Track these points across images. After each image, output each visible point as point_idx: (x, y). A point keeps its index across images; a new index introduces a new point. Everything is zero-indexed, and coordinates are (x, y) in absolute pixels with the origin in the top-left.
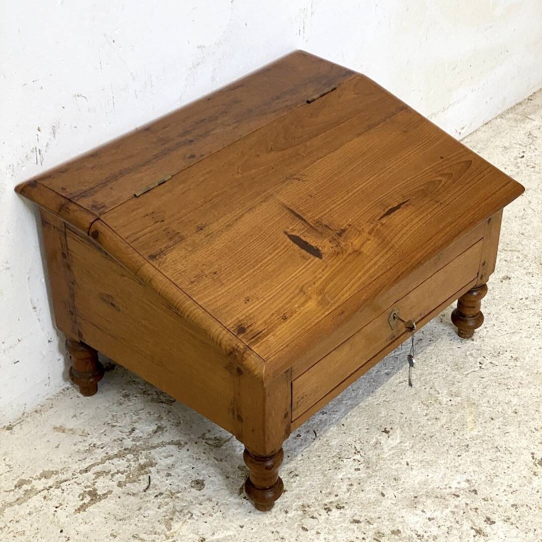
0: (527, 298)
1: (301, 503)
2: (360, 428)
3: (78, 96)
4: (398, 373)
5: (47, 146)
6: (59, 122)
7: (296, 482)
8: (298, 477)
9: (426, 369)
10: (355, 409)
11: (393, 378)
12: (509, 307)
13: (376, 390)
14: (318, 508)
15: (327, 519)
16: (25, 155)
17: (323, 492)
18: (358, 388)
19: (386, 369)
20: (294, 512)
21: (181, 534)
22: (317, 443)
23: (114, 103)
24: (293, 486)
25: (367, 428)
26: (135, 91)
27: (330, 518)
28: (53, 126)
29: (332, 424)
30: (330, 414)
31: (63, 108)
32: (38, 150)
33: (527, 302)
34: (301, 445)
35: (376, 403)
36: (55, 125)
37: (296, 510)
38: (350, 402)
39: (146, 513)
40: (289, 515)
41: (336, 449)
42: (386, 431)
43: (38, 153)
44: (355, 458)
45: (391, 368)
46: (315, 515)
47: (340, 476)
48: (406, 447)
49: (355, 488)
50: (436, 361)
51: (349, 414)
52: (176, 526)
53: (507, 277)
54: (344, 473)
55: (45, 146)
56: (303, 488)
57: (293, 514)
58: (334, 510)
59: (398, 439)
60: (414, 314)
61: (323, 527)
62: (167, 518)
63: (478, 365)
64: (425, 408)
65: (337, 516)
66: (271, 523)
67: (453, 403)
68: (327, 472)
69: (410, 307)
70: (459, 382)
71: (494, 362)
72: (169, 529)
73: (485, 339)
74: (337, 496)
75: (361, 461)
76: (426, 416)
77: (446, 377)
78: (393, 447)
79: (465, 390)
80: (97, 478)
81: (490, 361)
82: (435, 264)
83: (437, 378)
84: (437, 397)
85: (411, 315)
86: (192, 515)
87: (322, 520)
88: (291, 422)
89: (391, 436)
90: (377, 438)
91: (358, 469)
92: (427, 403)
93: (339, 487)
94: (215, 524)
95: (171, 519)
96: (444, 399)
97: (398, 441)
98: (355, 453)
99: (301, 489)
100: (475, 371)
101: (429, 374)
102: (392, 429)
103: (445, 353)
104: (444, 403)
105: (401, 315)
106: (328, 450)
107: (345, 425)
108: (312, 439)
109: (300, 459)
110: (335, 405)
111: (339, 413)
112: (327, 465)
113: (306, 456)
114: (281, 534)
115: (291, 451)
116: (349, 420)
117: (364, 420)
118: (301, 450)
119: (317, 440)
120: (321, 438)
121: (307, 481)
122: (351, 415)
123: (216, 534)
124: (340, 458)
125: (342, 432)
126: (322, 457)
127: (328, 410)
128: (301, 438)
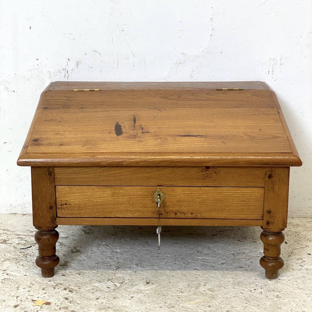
1: (61, 282)
2: (140, 277)
3: (95, 51)
4: (202, 271)
5: (72, 70)
6: (81, 61)
7: (75, 276)
9: (219, 276)
10: (153, 271)
11: (195, 271)
13: (177, 271)
14: (63, 287)
15: (59, 292)
16: (59, 70)
17: (77, 285)
20: (52, 283)
22: (112, 271)
23: (118, 64)
24: (71, 276)
26: (133, 62)
28: (78, 62)
29: (132, 270)
30: (138, 267)
31: (85, 54)
32: (66, 70)
34: (104, 269)
35: (167, 274)
36: (79, 61)
37: (55, 283)
38: (156, 268)
39: (7, 254)
41: (115, 277)
42: (148, 283)
43: (66, 72)
44: (116, 284)
47: (96, 285)
49: (92, 291)
50: (231, 277)
52: (7, 262)
54: (99, 285)
55: (71, 70)
56: (73, 279)
57: (50, 283)
58: (67, 291)
59: (148, 288)
60: (184, 209)
61: (51, 293)
62: (9, 259)
63: (251, 289)
64: (186, 287)
65: (64, 293)
66: (37, 281)
67: (203, 292)
68: (93, 280)
69: (177, 199)
70: (224, 288)
71: (263, 292)
72: (3, 262)
73: (279, 283)
74: (79, 288)
75: (117, 286)
76: (180, 289)
77: (222, 284)
78: (139, 289)
79: (221, 292)
80: (16, 238)
81: (261, 291)
82: (203, 179)
83: (216, 281)
84: (200, 286)
85: (180, 207)
86: (18, 263)
87: (55, 291)
88: (57, 216)
89: (146, 286)
90: (139, 283)
91: (109, 288)
92: (190, 286)
93: (87, 287)
94: (19, 270)
95: (10, 260)
96: (202, 289)
97: (146, 289)
98: (120, 283)
99: (72, 279)
100: (244, 290)
101: (216, 278)
102: (153, 284)
103: (242, 277)
104: (199, 290)
105: (167, 200)
106: (111, 275)
107: (136, 273)
108: (112, 269)
109: (94, 272)
110: (148, 265)
111: (143, 268)
112: (99, 279)
113: (98, 272)
114: (33, 286)
115: (96, 268)
116: (142, 272)
117: (148, 275)
118: (101, 270)
119: (114, 270)
120: (117, 271)
121: (80, 278)
122: (147, 271)
123: (12, 272)
124: (109, 280)
125: (130, 274)
126: (103, 276)
127: (140, 265)
128: (110, 267)
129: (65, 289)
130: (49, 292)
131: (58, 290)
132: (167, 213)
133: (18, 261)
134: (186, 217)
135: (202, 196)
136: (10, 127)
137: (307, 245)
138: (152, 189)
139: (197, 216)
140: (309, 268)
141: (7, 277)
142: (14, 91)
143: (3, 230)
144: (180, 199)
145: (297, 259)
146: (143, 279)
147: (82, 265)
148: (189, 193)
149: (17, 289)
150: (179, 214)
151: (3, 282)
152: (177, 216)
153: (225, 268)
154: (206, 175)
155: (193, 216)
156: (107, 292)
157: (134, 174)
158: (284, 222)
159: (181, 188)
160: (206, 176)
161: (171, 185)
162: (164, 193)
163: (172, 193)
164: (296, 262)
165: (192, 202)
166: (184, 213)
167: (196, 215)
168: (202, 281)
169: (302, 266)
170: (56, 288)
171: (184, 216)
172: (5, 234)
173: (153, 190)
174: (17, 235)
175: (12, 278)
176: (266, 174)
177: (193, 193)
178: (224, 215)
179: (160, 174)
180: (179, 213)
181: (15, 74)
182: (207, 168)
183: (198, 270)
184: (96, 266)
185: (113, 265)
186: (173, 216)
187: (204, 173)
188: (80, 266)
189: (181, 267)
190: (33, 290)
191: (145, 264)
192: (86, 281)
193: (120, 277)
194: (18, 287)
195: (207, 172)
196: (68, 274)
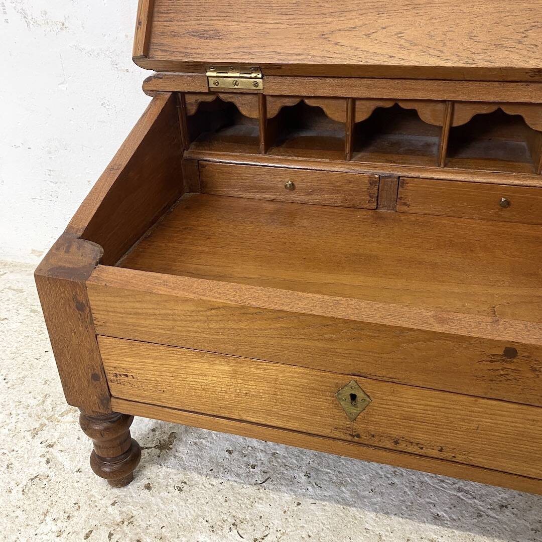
1: (135, 513)
2: (306, 526)
4: (451, 530)
7: (170, 495)
8: (177, 492)
10: (339, 506)
11: (435, 527)
13: (393, 517)
14: (130, 535)
17: (163, 530)
18: (382, 493)
19: (445, 511)
20: (116, 512)
22: (251, 490)
24: (162, 494)
25: (311, 534)
29: (294, 492)
30: (310, 483)
34: (238, 475)
35: (367, 526)
37: (121, 513)
38: (347, 495)
40: (110, 509)
41: (250, 514)
45: (454, 517)
57: (112, 512)
60: (420, 436)
66: (92, 496)
68: (201, 520)
69: (403, 413)
72: (62, 415)
82: (491, 380)
85: (409, 430)
88: (111, 396)
99: (160, 503)
105: (374, 409)
106: (243, 506)
107: (299, 507)
108: (253, 481)
109: (214, 483)
110: (331, 480)
111: (318, 491)
112: (214, 514)
113: (222, 487)
114: (75, 514)
115: (222, 469)
116: (313, 507)
117: (324, 524)
118: (230, 478)
119: (256, 487)
120: (261, 491)
121: (177, 505)
122: (324, 506)
123: (62, 454)
124: (234, 524)
125: (286, 509)
126: (227, 504)
127: (315, 476)
128: (252, 470)
132: (373, 436)
134: (424, 454)
135: (477, 419)
138: (335, 379)
139: (454, 457)
142: (127, 71)
144: (411, 413)
147: (199, 453)
148: (442, 405)
149: (43, 518)
150: (404, 445)
151: (27, 490)
152: (399, 448)
154: (502, 373)
155: (443, 455)
157: (288, 338)
159: (418, 389)
160: (501, 375)
161: (391, 380)
162: (368, 394)
163: (391, 398)
165: (444, 427)
166: (420, 446)
167: (453, 455)
171: (416, 450)
173: (336, 381)
175: (51, 474)
177: (452, 406)
178: (533, 470)
179: (361, 349)
180: (405, 442)
182: (511, 352)
183: (442, 525)
184: (225, 463)
185: (259, 463)
186: (390, 445)
187: (497, 365)
188: (194, 457)
189: (404, 501)
190: (70, 529)
191: (327, 473)
192: (187, 516)
193: (261, 517)
194: (45, 514)
195: (507, 366)
196: (159, 483)
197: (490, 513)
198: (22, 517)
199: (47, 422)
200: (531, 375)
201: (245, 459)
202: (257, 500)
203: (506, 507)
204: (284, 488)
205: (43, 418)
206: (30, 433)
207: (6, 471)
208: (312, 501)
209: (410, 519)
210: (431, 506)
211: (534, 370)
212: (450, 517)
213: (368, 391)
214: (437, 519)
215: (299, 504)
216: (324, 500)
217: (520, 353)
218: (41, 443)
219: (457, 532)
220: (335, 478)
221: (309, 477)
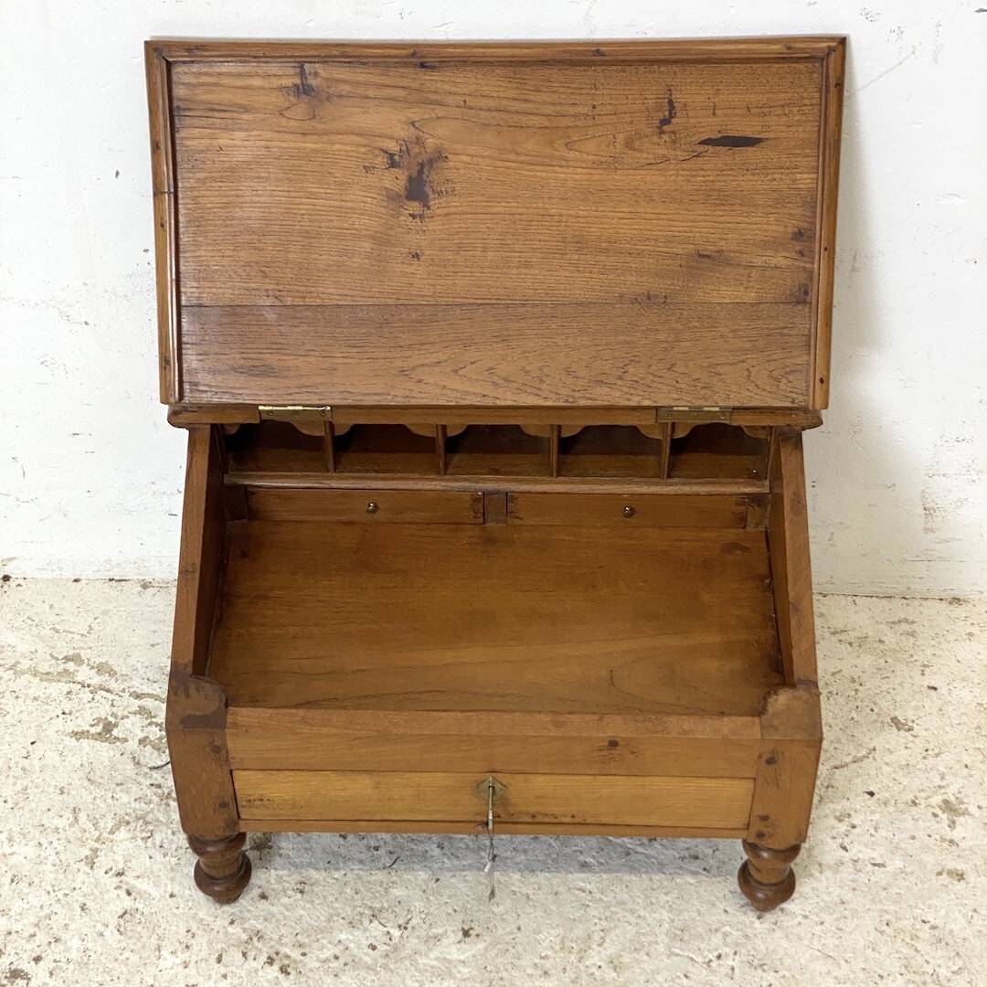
0: (934, 928)
1: (259, 927)
2: (449, 901)
7: (291, 899)
8: (299, 895)
9: (639, 900)
12: (887, 917)
13: (538, 873)
14: (265, 949)
15: (256, 971)
17: (299, 937)
18: (525, 851)
19: (593, 857)
20: (239, 930)
21: (114, 847)
22: (379, 876)
24: (282, 901)
25: (456, 908)
27: (260, 973)
29: (430, 868)
30: (444, 854)
33: (925, 932)
34: (361, 862)
35: (513, 888)
37: (245, 930)
39: (120, 794)
40: (231, 929)
41: (387, 901)
42: (466, 934)
44: (392, 931)
45: (602, 861)
46: (251, 955)
47: (343, 937)
48: (459, 972)
49: (335, 964)
50: (668, 902)
51: (464, 873)
52: (123, 834)
53: (962, 875)
54: (351, 938)
56: (287, 913)
57: (234, 932)
58: (276, 967)
59: (466, 955)
60: (556, 810)
61: (238, 975)
62: (127, 818)
63: (710, 956)
64: (557, 948)
65: (269, 977)
66: (202, 920)
67: (597, 973)
68: (336, 918)
69: (536, 794)
70: (648, 954)
71: (736, 971)
72: (112, 832)
73: (777, 930)
74: (304, 954)
75: (394, 941)
76: (542, 958)
77: (644, 934)
78: (445, 959)
79: (638, 971)
80: (135, 713)
81: (735, 965)
82: (603, 763)
83: (631, 924)
84: (589, 948)
85: (544, 806)
86: (149, 837)
87: (249, 967)
88: (240, 819)
89: (462, 944)
90: (446, 930)
91: (374, 948)
92: (568, 944)
93: (323, 947)
94: (155, 868)
95: (128, 823)
96: (594, 958)
97: (462, 957)
98: (400, 926)
99: (284, 911)
100: (692, 959)
101: (631, 910)
102: (478, 935)
103: (695, 903)
104: (587, 963)
105: (510, 795)
106: (377, 894)
107: (439, 883)
108: (381, 866)
109: (336, 876)
110: (467, 847)
111: (456, 862)
112: (349, 910)
113: (347, 879)
114: (193, 941)
115: (341, 859)
116: (453, 880)
117: (468, 896)
118: (353, 867)
119: (385, 872)
120: (393, 874)
121: (304, 908)
122: (465, 876)
123: (140, 880)
124: (373, 916)
125: (425, 888)
126: (359, 895)
127: (449, 846)
128: (375, 852)
129: (271, 961)
130: (234, 969)
131: (254, 964)
132: (512, 815)
133: (151, 827)
134: (559, 822)
135: (598, 790)
136: (86, 402)
137: (871, 746)
138: (474, 777)
139: (585, 820)
140: (861, 856)
141: (128, 903)
142: (86, 323)
143: (100, 669)
144: (543, 794)
145: (838, 814)
146: (455, 911)
147: (307, 845)
148: (568, 784)
149: (157, 953)
150: (541, 818)
151: (122, 929)
152: (537, 820)
153: (656, 859)
154: (610, 757)
155: (576, 820)
156: (369, 968)
158: (800, 835)
159: (545, 776)
161: (521, 772)
162: (505, 785)
163: (525, 784)
164: (833, 828)
166: (555, 816)
168: (596, 924)
169: (845, 849)
170: (249, 953)
171: (555, 821)
172: (105, 694)
174: (138, 696)
175: (140, 906)
176: (760, 757)
177: (576, 784)
180: (541, 816)
181: (85, 284)
182: (613, 744)
183: (590, 871)
184: (342, 851)
185: (382, 843)
186: (529, 819)
187: (605, 753)
188: (303, 851)
189: (549, 855)
190: (194, 958)
191: (462, 839)
192: (318, 918)
193: (399, 902)
194: (159, 948)
195: (612, 752)
196: (273, 890)
197: (640, 849)
198: (134, 958)
199: (97, 845)
200: (631, 756)
201: (365, 841)
202: (391, 885)
203: (655, 840)
204: (416, 866)
205: (89, 841)
206: (83, 862)
207: (83, 914)
208: (451, 874)
209: (556, 872)
210: (578, 854)
211: (633, 753)
212: (597, 862)
213: (504, 783)
214: (584, 866)
215: (437, 880)
216: (464, 871)
217: (620, 743)
218: (106, 873)
219: (605, 876)
220: (471, 843)
221: (443, 848)
